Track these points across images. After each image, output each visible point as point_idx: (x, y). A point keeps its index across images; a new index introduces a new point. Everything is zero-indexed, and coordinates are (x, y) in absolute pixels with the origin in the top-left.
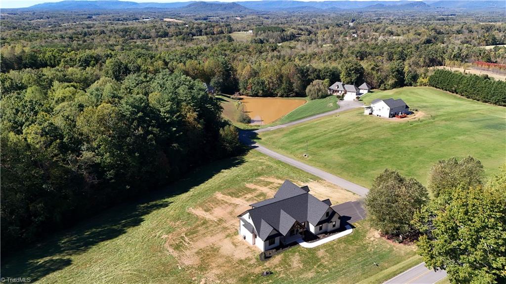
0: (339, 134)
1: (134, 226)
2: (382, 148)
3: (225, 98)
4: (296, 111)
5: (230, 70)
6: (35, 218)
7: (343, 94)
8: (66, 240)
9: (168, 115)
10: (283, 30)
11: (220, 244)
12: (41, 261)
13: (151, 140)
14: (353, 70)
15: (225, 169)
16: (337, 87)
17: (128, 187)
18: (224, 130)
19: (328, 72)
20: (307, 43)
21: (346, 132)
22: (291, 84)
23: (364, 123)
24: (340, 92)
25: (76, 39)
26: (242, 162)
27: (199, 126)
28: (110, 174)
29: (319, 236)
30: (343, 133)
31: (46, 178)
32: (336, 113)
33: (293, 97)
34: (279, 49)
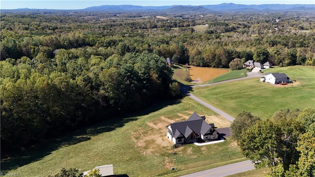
0: (239, 92)
1: (120, 127)
2: (261, 101)
3: (180, 67)
4: (220, 77)
5: (185, 50)
6: (78, 118)
7: (252, 68)
8: (89, 130)
9: (142, 75)
10: (227, 25)
11: (157, 139)
12: (78, 137)
13: (133, 87)
14: (261, 53)
15: (170, 105)
16: (249, 63)
17: (119, 109)
18: (172, 85)
19: (245, 54)
20: (241, 34)
21: (245, 91)
22: (220, 60)
23: (257, 86)
24: (251, 66)
25: (107, 29)
26: (180, 102)
27: (158, 81)
28: (112, 102)
29: (205, 141)
30: (242, 91)
31: (83, 101)
32: (243, 79)
33: (221, 68)
34: (221, 37)
